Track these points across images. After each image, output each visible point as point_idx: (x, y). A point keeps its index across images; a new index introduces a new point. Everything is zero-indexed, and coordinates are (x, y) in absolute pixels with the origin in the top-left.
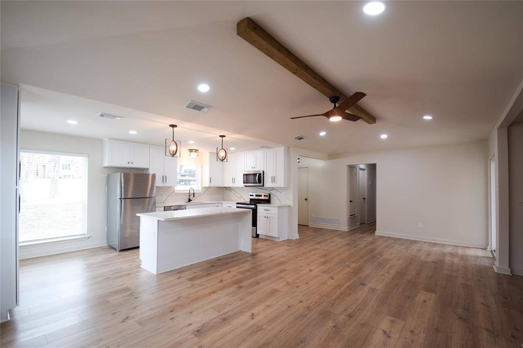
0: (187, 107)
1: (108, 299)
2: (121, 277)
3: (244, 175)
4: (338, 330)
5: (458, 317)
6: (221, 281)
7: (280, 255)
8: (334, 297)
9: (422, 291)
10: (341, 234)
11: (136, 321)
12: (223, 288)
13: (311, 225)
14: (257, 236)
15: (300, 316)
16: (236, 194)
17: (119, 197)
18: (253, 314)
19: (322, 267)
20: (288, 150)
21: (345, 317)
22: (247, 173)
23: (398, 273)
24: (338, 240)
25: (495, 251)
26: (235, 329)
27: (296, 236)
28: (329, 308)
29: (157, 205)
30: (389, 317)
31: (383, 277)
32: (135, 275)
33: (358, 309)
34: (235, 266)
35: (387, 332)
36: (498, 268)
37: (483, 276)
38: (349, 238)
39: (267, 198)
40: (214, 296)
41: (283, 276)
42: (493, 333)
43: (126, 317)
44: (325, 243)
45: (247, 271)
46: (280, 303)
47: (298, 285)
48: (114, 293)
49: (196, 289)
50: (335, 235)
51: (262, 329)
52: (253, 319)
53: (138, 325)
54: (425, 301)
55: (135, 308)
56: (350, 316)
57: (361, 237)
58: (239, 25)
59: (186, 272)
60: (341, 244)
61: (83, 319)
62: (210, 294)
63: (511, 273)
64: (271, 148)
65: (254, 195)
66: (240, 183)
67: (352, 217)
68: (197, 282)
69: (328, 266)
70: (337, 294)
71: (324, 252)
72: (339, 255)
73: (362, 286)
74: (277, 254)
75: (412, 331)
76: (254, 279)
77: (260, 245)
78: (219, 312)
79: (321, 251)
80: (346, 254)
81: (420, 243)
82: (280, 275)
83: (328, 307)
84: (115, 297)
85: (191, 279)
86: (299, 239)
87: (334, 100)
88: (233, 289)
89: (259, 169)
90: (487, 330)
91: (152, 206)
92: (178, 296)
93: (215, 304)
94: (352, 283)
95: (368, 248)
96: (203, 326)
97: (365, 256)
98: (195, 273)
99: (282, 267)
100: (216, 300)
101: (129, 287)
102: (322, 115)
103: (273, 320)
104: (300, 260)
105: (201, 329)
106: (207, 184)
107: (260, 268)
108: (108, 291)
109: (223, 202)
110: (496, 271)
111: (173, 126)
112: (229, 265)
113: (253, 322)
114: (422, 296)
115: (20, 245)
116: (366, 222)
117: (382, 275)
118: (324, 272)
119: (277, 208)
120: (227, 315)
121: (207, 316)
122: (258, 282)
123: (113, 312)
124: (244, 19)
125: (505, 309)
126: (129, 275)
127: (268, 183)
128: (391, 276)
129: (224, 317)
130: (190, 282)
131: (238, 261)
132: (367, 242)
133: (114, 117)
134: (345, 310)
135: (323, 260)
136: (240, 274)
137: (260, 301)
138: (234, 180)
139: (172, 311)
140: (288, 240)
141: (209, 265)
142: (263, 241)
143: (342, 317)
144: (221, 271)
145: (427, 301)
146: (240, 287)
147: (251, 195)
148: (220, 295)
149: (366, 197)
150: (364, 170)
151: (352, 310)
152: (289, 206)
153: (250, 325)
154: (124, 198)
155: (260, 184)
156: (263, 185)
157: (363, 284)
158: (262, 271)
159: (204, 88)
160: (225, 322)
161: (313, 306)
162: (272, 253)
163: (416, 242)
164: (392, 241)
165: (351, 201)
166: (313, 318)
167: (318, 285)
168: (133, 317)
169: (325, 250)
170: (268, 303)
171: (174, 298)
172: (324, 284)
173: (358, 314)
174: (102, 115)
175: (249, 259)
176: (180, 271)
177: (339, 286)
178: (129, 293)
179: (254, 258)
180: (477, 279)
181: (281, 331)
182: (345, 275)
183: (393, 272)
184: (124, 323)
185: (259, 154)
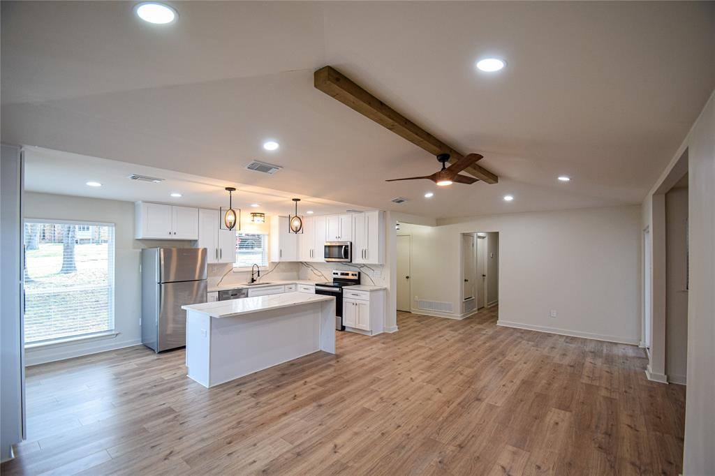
0: (249, 168)
1: (145, 426)
2: (161, 392)
3: (325, 246)
4: (445, 467)
5: (597, 445)
6: (295, 396)
7: (373, 357)
8: (441, 419)
9: (553, 409)
10: (453, 325)
11: (182, 458)
12: (296, 408)
13: (415, 311)
14: (343, 328)
15: (397, 448)
16: (316, 272)
17: (157, 280)
18: (336, 446)
19: (426, 376)
20: (383, 215)
21: (454, 448)
22: (329, 244)
23: (524, 382)
24: (448, 334)
25: (648, 348)
26: (312, 468)
27: (394, 328)
28: (434, 435)
29: (209, 290)
30: (510, 448)
31: (505, 389)
32: (179, 389)
33: (471, 436)
34: (313, 374)
35: (508, 469)
36: (651, 374)
37: (632, 386)
38: (463, 330)
39: (356, 278)
40: (285, 420)
41: (377, 389)
42: (640, 469)
43: (168, 452)
44: (432, 338)
45: (329, 381)
46: (371, 429)
47: (395, 400)
48: (153, 416)
49: (262, 409)
50: (444, 326)
51: (348, 467)
52: (335, 452)
53: (185, 463)
54: (557, 424)
55: (180, 438)
56: (461, 447)
57: (479, 329)
58: (317, 74)
59: (249, 384)
60: (452, 340)
61: (113, 456)
62: (280, 416)
63: (667, 381)
64: (361, 212)
65: (339, 274)
66: (320, 257)
67: (468, 301)
68: (263, 399)
69: (435, 372)
70: (445, 415)
71: (431, 352)
72: (450, 355)
73: (477, 402)
74: (369, 356)
75: (539, 468)
76: (339, 393)
77: (347, 341)
78: (292, 443)
79: (426, 350)
80: (458, 355)
81: (555, 337)
82: (371, 387)
83: (432, 434)
84: (154, 423)
85: (255, 395)
86: (398, 332)
87: (443, 158)
88: (309, 408)
89: (345, 239)
90: (633, 464)
91: (203, 291)
92: (238, 421)
93: (285, 432)
94: (464, 399)
95: (487, 345)
96: (271, 464)
97: (483, 357)
98: (260, 385)
99: (375, 375)
100: (288, 425)
101: (172, 407)
102: (428, 177)
103: (361, 454)
104: (399, 364)
105: (268, 469)
106: (276, 259)
107: (345, 377)
108: (145, 413)
109: (297, 282)
110: (649, 378)
111: (231, 189)
112: (305, 373)
113: (336, 457)
114: (554, 415)
115: (26, 346)
116: (486, 306)
117: (504, 385)
118: (429, 382)
119: (369, 293)
120: (301, 448)
121: (277, 450)
122: (343, 398)
123: (153, 445)
124: (323, 68)
125: (658, 433)
126: (172, 388)
127: (358, 259)
128: (515, 387)
129: (298, 450)
130: (253, 399)
131: (317, 366)
132: (486, 336)
133: (151, 179)
134: (455, 438)
135: (428, 363)
136: (321, 386)
137: (346, 427)
138: (312, 254)
139: (229, 443)
140: (383, 334)
141: (280, 373)
142: (350, 336)
143: (451, 448)
144: (294, 382)
145: (560, 423)
146: (320, 406)
147: (334, 274)
148: (292, 419)
149: (486, 273)
150: (484, 238)
151: (463, 438)
152: (385, 289)
153: (332, 461)
154: (164, 282)
155: (346, 260)
156: (351, 261)
157: (478, 399)
158: (348, 381)
159: (271, 146)
160: (299, 458)
161: (414, 431)
162: (362, 354)
163: (549, 335)
164: (519, 335)
165: (465, 280)
166: (413, 450)
167: (421, 402)
168: (178, 453)
169: (431, 349)
170: (356, 429)
171: (232, 424)
172: (429, 399)
173: (471, 443)
174: (134, 178)
175: (332, 363)
176: (240, 383)
177: (448, 402)
178: (171, 416)
179: (338, 362)
180: (624, 389)
181: (372, 470)
182: (457, 386)
183: (518, 382)
184: (166, 461)
185: (346, 218)
